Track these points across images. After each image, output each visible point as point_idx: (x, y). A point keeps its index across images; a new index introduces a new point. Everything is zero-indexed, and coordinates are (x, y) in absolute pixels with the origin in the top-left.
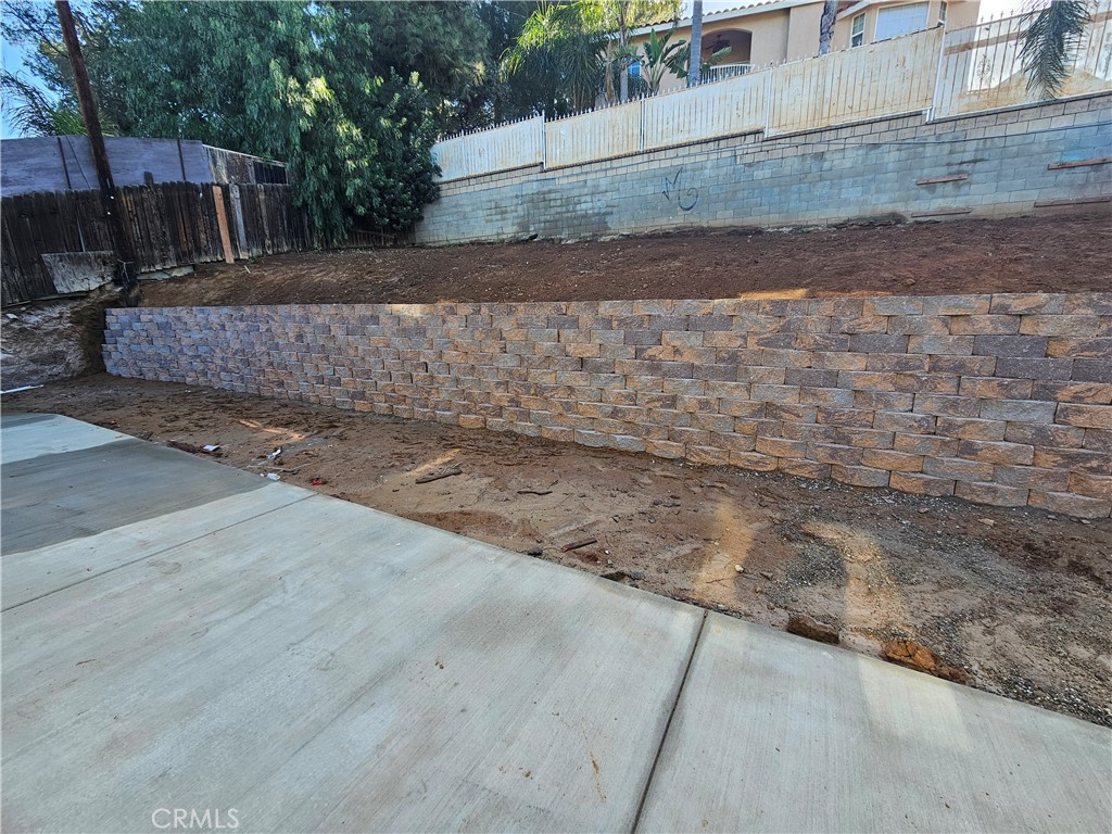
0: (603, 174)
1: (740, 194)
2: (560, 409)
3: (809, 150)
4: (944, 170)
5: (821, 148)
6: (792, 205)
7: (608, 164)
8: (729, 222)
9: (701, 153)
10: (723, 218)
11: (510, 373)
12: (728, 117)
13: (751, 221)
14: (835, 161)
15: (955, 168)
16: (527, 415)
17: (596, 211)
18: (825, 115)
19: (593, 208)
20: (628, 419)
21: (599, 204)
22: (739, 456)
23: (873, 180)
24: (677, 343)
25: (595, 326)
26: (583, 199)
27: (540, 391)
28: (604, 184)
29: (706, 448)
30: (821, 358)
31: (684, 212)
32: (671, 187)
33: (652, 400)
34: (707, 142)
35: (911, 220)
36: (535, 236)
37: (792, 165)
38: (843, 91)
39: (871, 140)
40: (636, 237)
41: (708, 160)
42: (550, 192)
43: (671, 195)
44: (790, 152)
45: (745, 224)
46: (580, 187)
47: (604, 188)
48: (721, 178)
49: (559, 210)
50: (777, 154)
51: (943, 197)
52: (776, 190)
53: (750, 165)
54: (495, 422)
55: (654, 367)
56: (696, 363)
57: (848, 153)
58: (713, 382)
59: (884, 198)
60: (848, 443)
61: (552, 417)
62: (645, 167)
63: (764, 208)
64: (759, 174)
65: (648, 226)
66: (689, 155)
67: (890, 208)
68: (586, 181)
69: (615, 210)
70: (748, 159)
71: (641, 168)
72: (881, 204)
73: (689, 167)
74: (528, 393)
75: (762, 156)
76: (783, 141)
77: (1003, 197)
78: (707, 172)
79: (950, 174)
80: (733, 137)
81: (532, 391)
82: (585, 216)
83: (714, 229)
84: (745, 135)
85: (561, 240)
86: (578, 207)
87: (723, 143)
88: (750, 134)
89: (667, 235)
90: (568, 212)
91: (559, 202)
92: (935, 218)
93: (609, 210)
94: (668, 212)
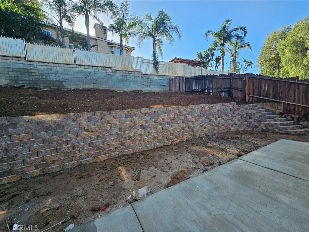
0: (60, 68)
1: (109, 82)
2: (139, 142)
3: (123, 74)
4: (147, 83)
5: (126, 75)
6: (122, 86)
7: (62, 65)
8: (107, 88)
9: (96, 69)
10: (105, 87)
11: (118, 135)
12: (102, 62)
13: (113, 88)
14: (128, 78)
15: (148, 83)
16: (128, 147)
17: (58, 80)
18: (125, 68)
19: (56, 79)
20: (158, 138)
21: (59, 78)
22: (181, 139)
23: (136, 83)
24: (163, 117)
25: (142, 115)
26: (51, 75)
27: (130, 138)
28: (60, 71)
29: (176, 140)
30: (186, 117)
31: (93, 84)
32: (88, 77)
33: (162, 132)
34: (98, 67)
35: (144, 92)
36: (24, 86)
37: (120, 77)
38: (128, 64)
39: (135, 75)
40: (78, 90)
41: (99, 71)
42: (31, 69)
43: (88, 79)
44: (119, 74)
45: (111, 89)
46: (48, 70)
47: (61, 73)
48: (103, 77)
49: (37, 77)
50: (117, 74)
51: (148, 88)
52: (118, 82)
53: (110, 75)
54: (115, 154)
55: (160, 124)
56: (168, 121)
57: (131, 77)
58: (172, 125)
59: (139, 87)
60: (194, 131)
61: (137, 145)
62: (78, 69)
63: (116, 86)
64: (113, 78)
65: (81, 87)
66: (93, 69)
67: (140, 89)
68: (51, 69)
69: (66, 81)
70: (110, 74)
71: (76, 69)
72: (138, 88)
73: (93, 72)
74: (126, 140)
75: (113, 74)
76: (117, 71)
77: (155, 89)
78: (99, 75)
79: (148, 84)
80: (105, 67)
81: (127, 139)
82: (53, 81)
83: (104, 90)
84: (108, 68)
85: (41, 88)
86: (48, 77)
87: (102, 68)
88: (109, 68)
89: (89, 90)
90: (43, 78)
91: (37, 74)
92: (148, 92)
93: (64, 80)
94: (88, 84)
